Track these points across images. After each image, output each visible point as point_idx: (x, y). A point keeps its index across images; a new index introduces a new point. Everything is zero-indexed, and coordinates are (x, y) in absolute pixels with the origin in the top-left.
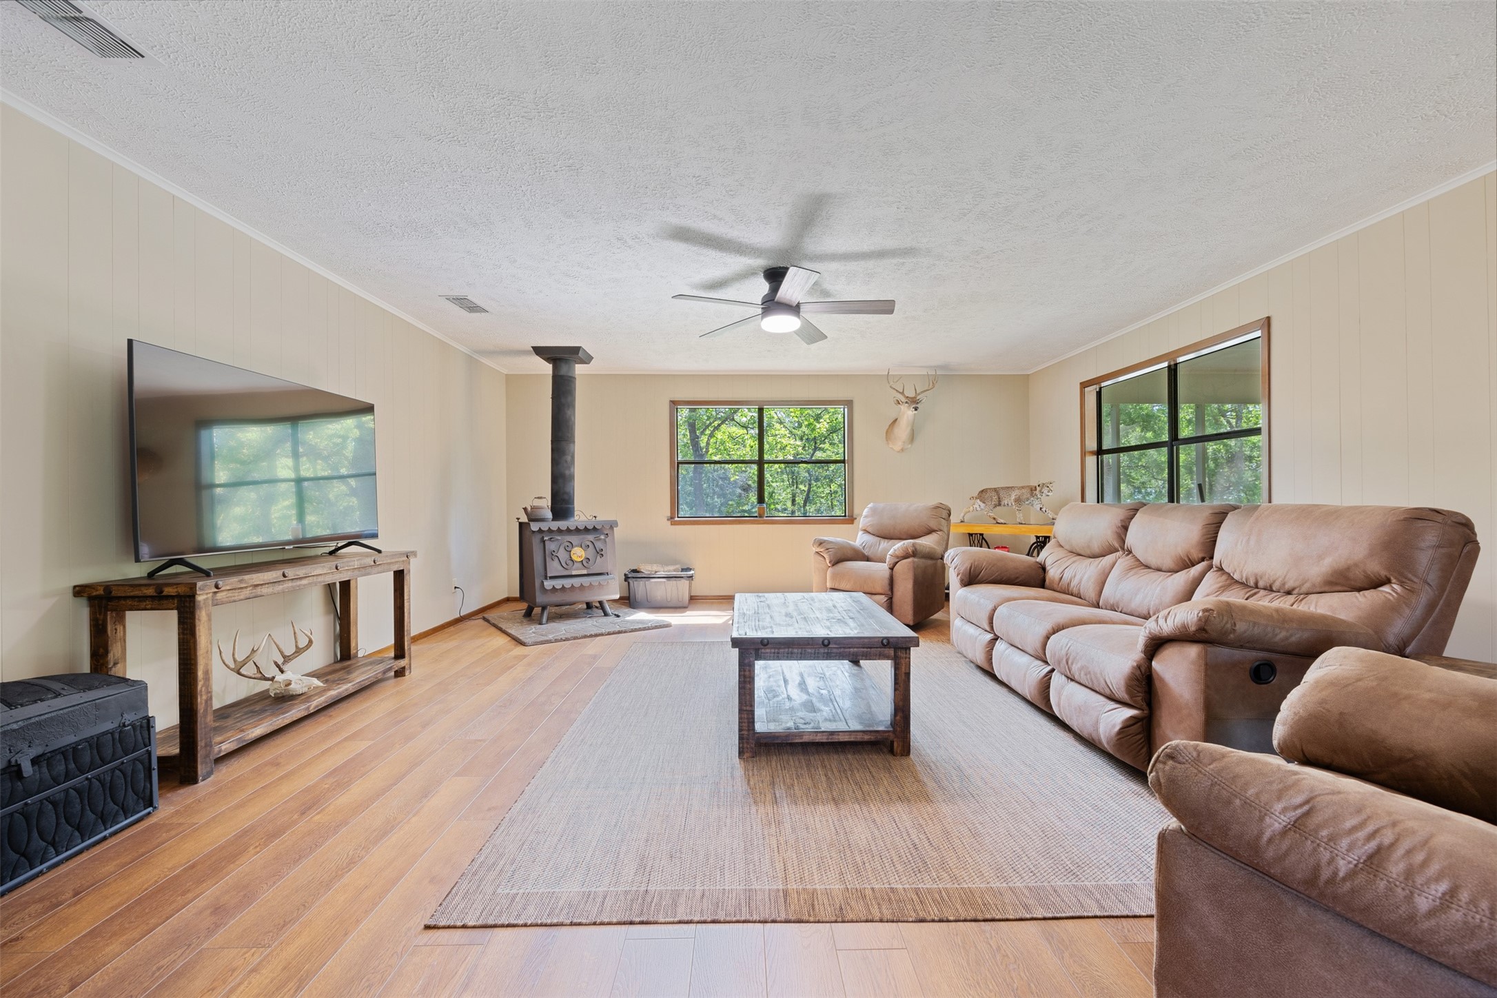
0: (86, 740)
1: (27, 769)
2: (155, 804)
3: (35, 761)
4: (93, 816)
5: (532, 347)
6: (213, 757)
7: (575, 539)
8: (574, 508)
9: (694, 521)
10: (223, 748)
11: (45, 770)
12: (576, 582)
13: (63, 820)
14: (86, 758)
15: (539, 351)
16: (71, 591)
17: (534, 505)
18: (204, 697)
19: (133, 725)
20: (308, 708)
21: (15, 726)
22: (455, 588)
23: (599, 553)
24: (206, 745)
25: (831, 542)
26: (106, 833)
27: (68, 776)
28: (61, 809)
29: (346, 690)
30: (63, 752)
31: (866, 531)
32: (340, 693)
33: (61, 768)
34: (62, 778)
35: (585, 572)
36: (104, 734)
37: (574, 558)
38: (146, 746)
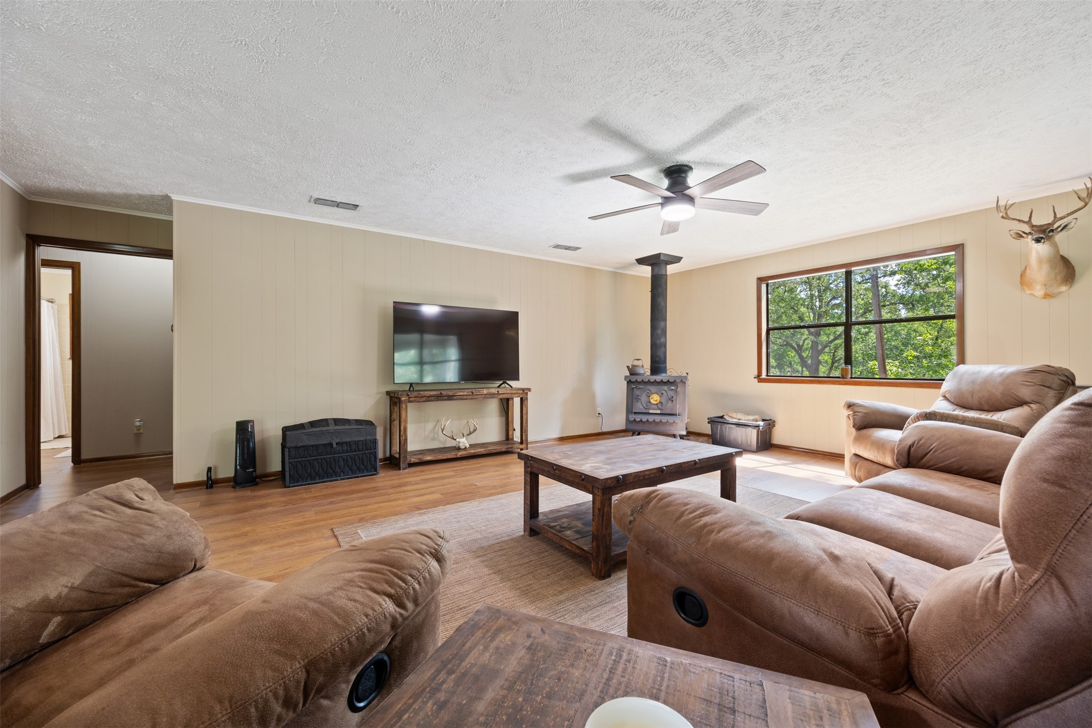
0: (353, 441)
1: (335, 445)
2: (378, 471)
3: (337, 444)
4: (355, 467)
5: (636, 260)
6: (407, 462)
7: (653, 388)
8: (666, 367)
9: (777, 379)
10: (412, 460)
11: (340, 447)
12: (651, 418)
13: (346, 466)
14: (353, 447)
15: (641, 261)
16: (385, 393)
17: (634, 364)
18: (404, 438)
19: (370, 440)
20: (456, 455)
21: (332, 431)
22: (599, 414)
23: (671, 399)
24: (404, 457)
25: (861, 406)
26: (360, 475)
27: (347, 452)
28: (345, 461)
29: (480, 452)
30: (346, 443)
31: (945, 397)
32: (476, 452)
33: (345, 448)
34: (345, 452)
35: (659, 412)
36: (359, 441)
37: (652, 401)
38: (374, 449)
